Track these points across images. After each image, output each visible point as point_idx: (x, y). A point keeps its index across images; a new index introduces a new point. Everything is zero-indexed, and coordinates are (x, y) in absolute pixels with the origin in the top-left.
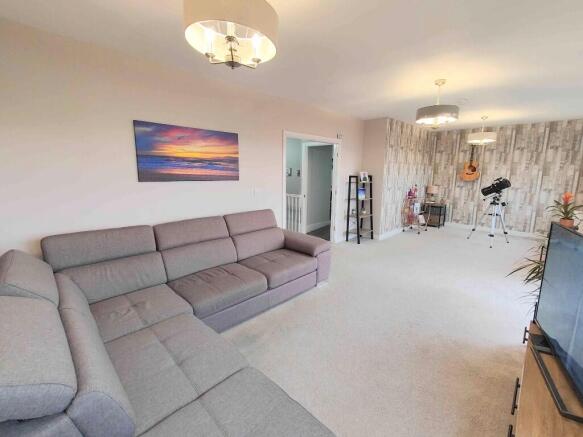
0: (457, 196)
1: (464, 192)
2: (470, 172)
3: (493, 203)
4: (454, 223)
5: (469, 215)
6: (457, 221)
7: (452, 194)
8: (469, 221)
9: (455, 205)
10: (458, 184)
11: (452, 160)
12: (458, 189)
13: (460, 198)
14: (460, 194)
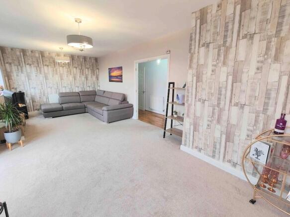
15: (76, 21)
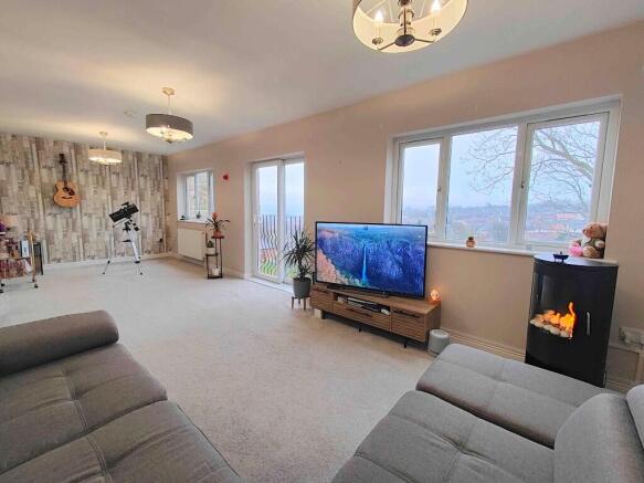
0: (50, 227)
1: (61, 222)
2: (67, 195)
3: (127, 229)
4: (54, 265)
5: (73, 248)
6: (59, 261)
7: (42, 226)
8: (74, 257)
9: (50, 241)
10: (48, 211)
11: (31, 177)
12: (49, 218)
13: (55, 230)
14: (55, 225)
15: (165, 92)
